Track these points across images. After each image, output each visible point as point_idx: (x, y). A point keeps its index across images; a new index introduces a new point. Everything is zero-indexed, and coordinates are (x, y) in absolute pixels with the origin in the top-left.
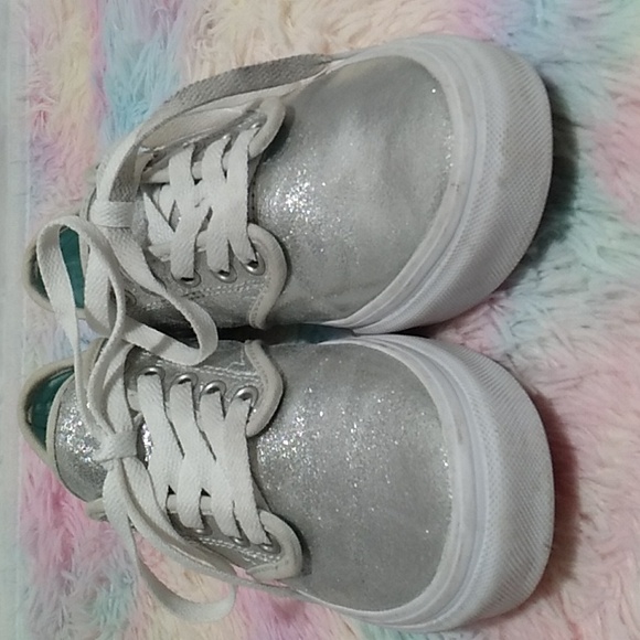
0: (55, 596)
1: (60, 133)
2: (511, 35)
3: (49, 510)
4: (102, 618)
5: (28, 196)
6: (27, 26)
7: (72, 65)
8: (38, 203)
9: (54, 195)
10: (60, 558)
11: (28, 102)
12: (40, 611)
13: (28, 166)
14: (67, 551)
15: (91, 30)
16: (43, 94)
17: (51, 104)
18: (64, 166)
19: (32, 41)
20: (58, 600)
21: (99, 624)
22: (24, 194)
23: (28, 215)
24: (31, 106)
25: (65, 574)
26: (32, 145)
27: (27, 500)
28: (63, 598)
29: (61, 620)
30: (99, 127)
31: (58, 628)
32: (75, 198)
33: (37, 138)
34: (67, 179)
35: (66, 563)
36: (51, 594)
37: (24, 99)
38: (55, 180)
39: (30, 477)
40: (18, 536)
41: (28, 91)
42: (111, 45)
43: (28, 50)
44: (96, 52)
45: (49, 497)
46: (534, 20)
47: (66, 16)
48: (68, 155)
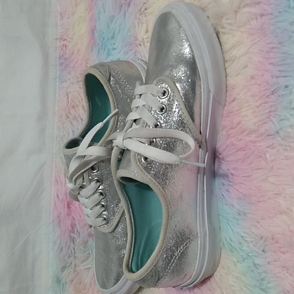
0: (68, 244)
1: (72, 54)
2: (280, 12)
3: (66, 208)
4: (91, 251)
5: (57, 80)
6: (59, 9)
7: (79, 25)
8: (62, 82)
9: (69, 79)
10: (70, 228)
11: (58, 41)
12: (61, 250)
13: (58, 67)
14: (73, 226)
15: (88, 11)
16: (65, 37)
17: (69, 41)
18: (74, 67)
19: (61, 15)
20: (69, 245)
21: (89, 253)
22: (56, 79)
23: (57, 87)
24: (60, 42)
25: (72, 235)
26: (60, 58)
27: (56, 205)
28: (72, 245)
29: (71, 254)
30: (92, 50)
31: (69, 257)
32: (79, 80)
33: (62, 55)
34: (75, 72)
35: (73, 231)
36: (67, 243)
37: (57, 39)
38: (70, 73)
39: (57, 195)
40: (51, 220)
41: (59, 36)
42: (99, 17)
43: (59, 19)
44: (91, 20)
45: (66, 203)
46: (289, 7)
47: (76, 5)
48: (76, 63)
